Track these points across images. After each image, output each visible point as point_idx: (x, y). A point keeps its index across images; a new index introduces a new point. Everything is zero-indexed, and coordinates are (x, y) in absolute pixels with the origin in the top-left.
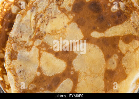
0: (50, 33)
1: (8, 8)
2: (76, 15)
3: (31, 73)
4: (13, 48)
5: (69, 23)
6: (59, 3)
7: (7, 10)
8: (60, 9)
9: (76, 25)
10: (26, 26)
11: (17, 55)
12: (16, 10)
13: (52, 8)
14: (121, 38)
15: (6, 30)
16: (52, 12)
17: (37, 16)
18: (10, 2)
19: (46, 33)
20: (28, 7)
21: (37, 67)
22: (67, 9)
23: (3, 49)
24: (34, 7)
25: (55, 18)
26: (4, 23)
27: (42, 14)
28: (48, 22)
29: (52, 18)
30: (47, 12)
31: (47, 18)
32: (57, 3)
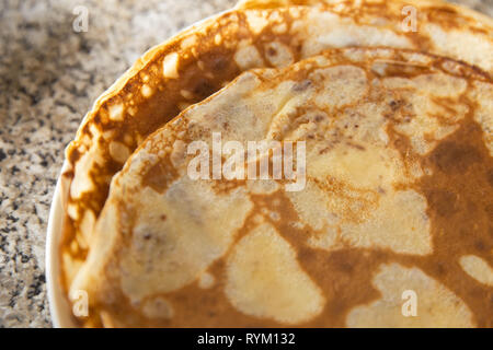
0: (319, 178)
1: (230, 41)
2: (434, 176)
3: (181, 263)
4: (173, 154)
5: (400, 187)
6: (399, 115)
7: (222, 44)
8: (391, 131)
9: (423, 205)
10: (255, 118)
11: (171, 181)
12: (249, 59)
13: (364, 117)
15: (185, 93)
16: (360, 129)
17: (304, 113)
18: (248, 28)
19: (308, 173)
20: (292, 69)
21: (214, 257)
22: (412, 144)
23: (139, 139)
24: (311, 83)
25: (361, 148)
26: (191, 73)
27: (323, 114)
28: (332, 147)
29: (349, 144)
30: (345, 119)
31: (335, 135)
32: (390, 110)
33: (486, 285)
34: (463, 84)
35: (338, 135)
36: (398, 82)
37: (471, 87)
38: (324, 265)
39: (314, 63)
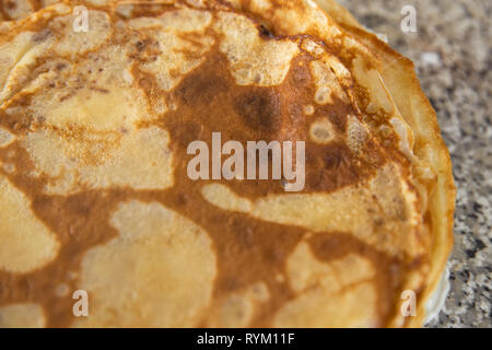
0: (59, 125)
2: (178, 110)
5: (143, 124)
6: (144, 55)
8: (136, 71)
9: (165, 140)
13: (108, 59)
14: (308, 235)
16: (104, 72)
17: (44, 62)
19: (47, 122)
20: (29, 20)
22: (157, 81)
25: (105, 91)
27: (64, 61)
28: (74, 93)
29: (92, 88)
30: (89, 64)
31: (78, 81)
32: (135, 51)
33: (228, 211)
34: (208, 16)
35: (81, 81)
36: (144, 22)
37: (216, 18)
38: (59, 210)
39: (53, 11)
